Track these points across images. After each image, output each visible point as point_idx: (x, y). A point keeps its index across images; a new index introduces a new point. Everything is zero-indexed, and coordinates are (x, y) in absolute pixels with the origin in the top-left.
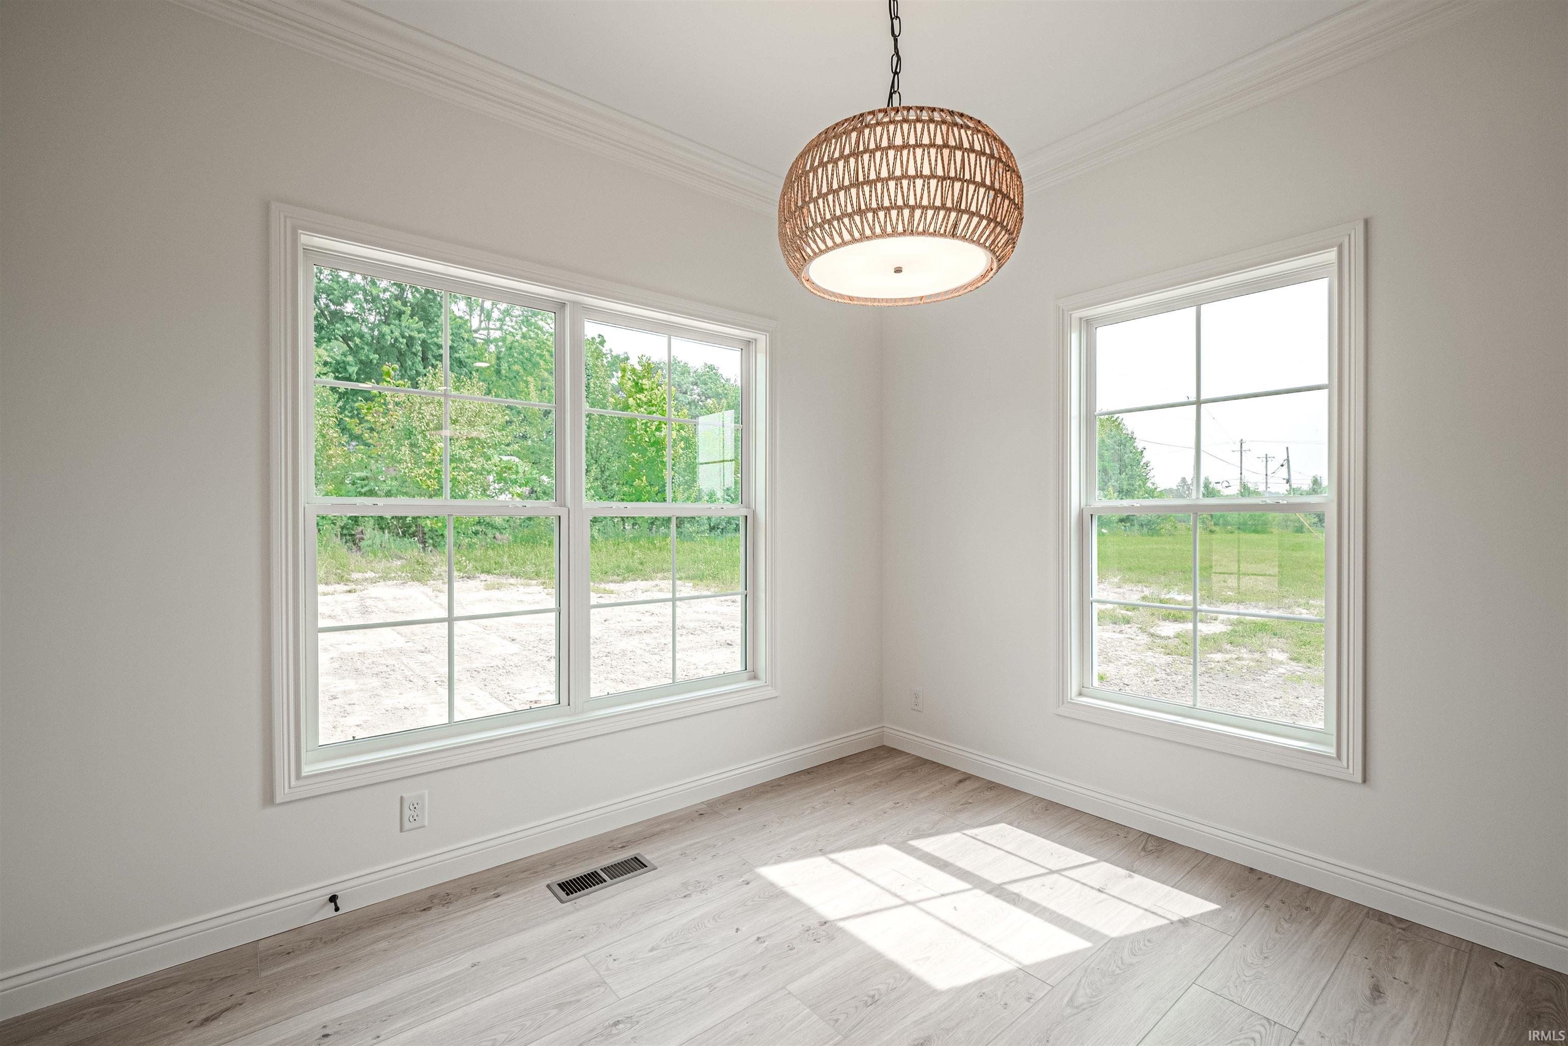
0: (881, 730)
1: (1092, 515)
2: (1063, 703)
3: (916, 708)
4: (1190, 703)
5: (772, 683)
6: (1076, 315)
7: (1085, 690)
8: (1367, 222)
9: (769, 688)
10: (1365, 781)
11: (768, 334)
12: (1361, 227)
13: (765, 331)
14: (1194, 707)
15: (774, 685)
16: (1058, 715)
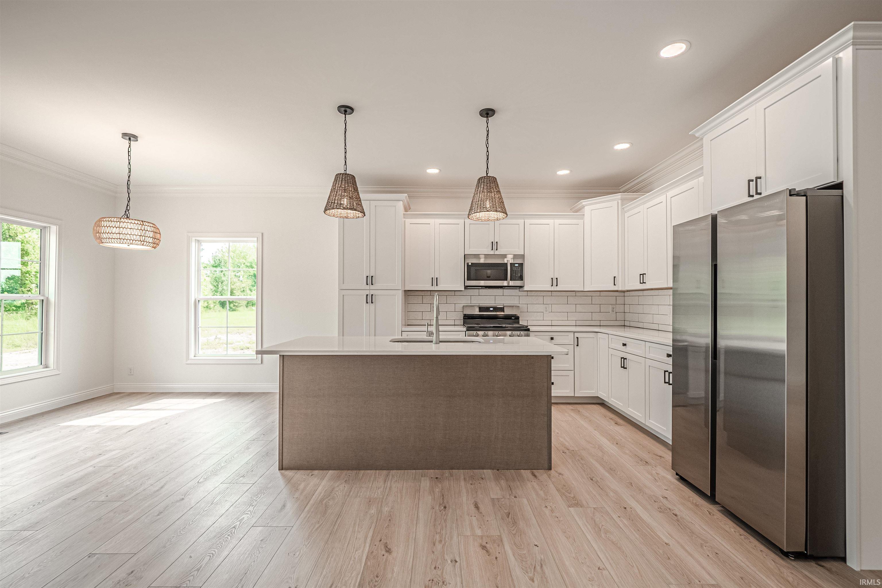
0: (113, 386)
1: (199, 301)
2: (188, 360)
3: (131, 374)
4: (226, 353)
5: (57, 368)
6: (194, 239)
7: (196, 355)
8: (262, 234)
9: (56, 370)
10: (262, 363)
11: (58, 226)
12: (261, 234)
13: (56, 225)
14: (227, 354)
15: (58, 369)
16: (186, 364)
